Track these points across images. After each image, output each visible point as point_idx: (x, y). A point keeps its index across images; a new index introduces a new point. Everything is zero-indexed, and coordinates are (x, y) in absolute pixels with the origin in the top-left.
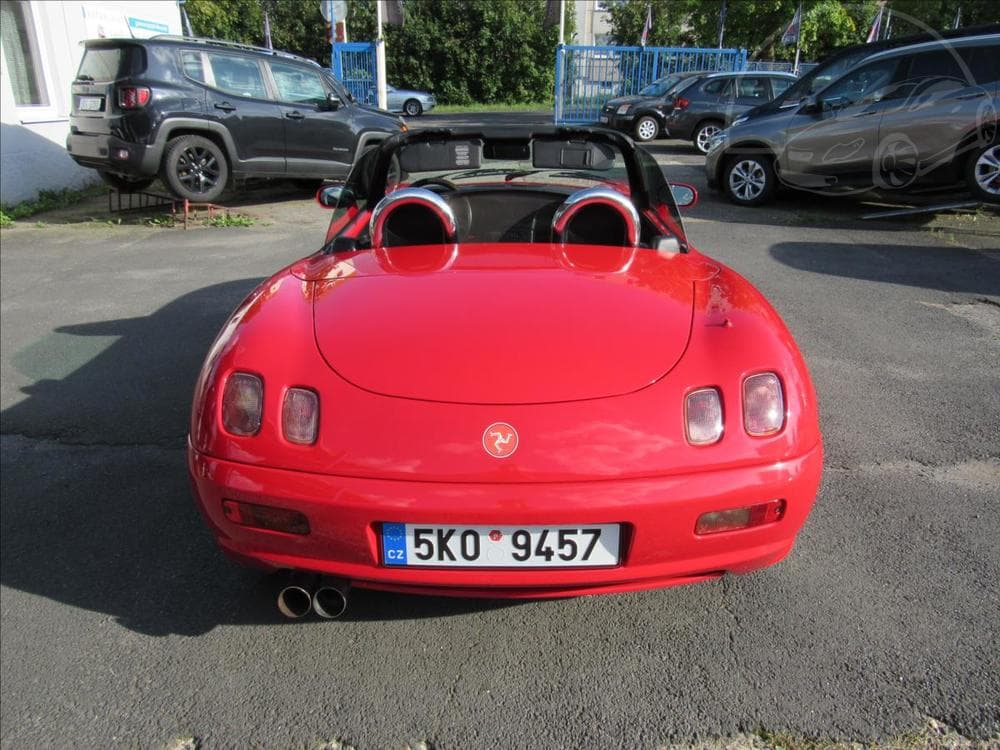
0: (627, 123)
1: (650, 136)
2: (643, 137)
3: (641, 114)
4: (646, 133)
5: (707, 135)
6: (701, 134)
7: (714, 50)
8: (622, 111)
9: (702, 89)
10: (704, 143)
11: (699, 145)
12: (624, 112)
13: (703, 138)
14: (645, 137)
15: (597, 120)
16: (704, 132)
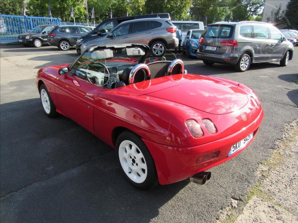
0: (30, 42)
1: (39, 46)
2: (37, 46)
3: (35, 39)
4: (38, 45)
5: (63, 44)
6: (61, 44)
7: (50, 18)
8: (28, 37)
9: (58, 30)
10: (63, 47)
11: (62, 48)
12: (28, 38)
13: (62, 45)
14: (38, 46)
15: (17, 41)
16: (62, 44)
